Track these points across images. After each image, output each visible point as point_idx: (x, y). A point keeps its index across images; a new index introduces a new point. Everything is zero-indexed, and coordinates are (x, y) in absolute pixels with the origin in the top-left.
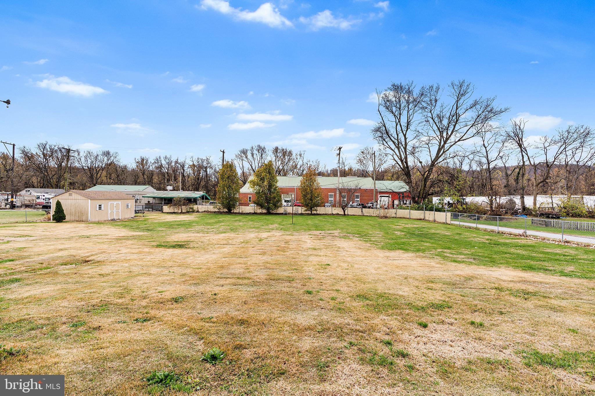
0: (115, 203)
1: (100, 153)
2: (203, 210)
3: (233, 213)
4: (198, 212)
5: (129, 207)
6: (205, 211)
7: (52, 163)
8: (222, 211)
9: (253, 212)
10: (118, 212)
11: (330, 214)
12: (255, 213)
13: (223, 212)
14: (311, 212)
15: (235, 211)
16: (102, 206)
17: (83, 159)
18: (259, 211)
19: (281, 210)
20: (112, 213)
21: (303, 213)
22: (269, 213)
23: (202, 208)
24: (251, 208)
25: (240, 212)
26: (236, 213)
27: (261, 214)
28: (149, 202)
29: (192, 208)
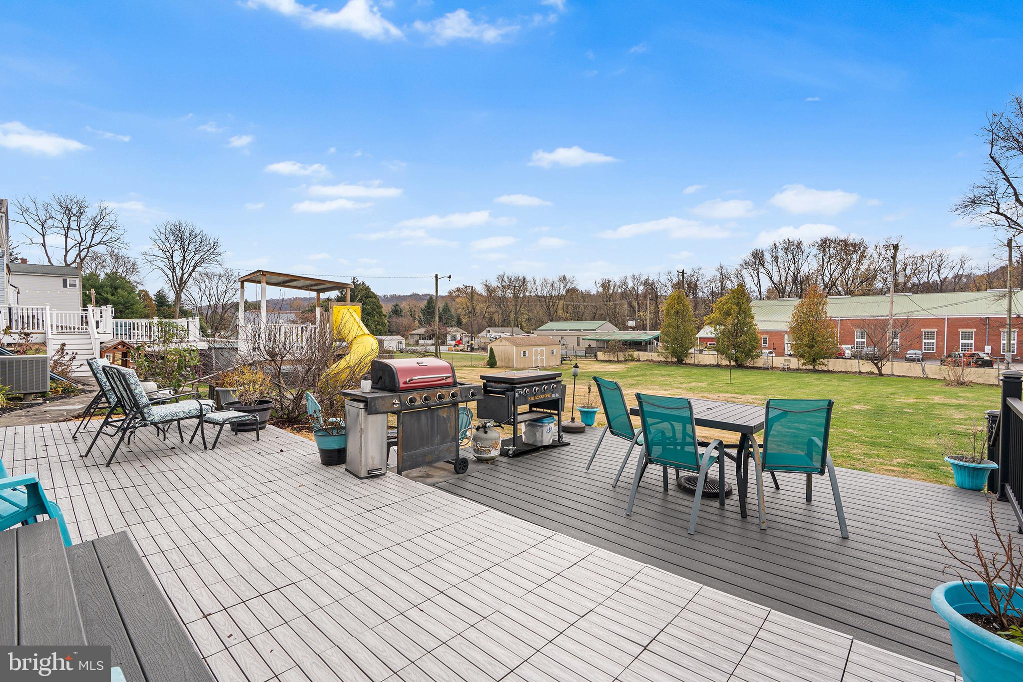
0: (539, 349)
1: (556, 279)
2: (646, 358)
3: (686, 364)
4: (639, 360)
5: (555, 354)
6: (647, 360)
7: (509, 294)
8: (670, 360)
9: (716, 364)
10: (542, 360)
11: (855, 373)
12: (718, 366)
13: (672, 362)
14: (814, 367)
15: (688, 362)
16: (527, 352)
17: (539, 288)
18: (725, 362)
19: (760, 362)
20: (536, 360)
21: (801, 367)
22: (740, 366)
23: (644, 355)
24: (709, 357)
25: (696, 363)
26: (689, 364)
27: (727, 366)
28: (589, 345)
29: (632, 356)
